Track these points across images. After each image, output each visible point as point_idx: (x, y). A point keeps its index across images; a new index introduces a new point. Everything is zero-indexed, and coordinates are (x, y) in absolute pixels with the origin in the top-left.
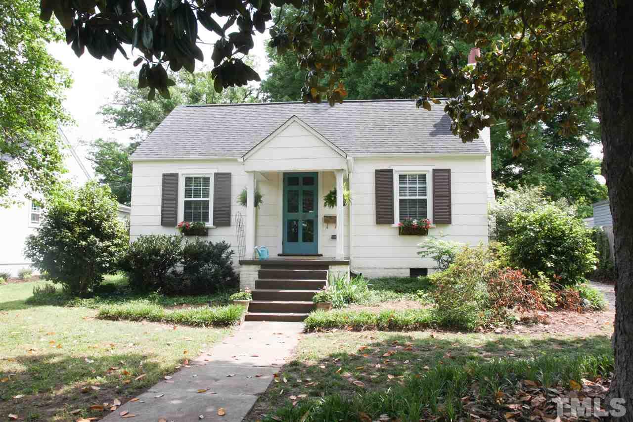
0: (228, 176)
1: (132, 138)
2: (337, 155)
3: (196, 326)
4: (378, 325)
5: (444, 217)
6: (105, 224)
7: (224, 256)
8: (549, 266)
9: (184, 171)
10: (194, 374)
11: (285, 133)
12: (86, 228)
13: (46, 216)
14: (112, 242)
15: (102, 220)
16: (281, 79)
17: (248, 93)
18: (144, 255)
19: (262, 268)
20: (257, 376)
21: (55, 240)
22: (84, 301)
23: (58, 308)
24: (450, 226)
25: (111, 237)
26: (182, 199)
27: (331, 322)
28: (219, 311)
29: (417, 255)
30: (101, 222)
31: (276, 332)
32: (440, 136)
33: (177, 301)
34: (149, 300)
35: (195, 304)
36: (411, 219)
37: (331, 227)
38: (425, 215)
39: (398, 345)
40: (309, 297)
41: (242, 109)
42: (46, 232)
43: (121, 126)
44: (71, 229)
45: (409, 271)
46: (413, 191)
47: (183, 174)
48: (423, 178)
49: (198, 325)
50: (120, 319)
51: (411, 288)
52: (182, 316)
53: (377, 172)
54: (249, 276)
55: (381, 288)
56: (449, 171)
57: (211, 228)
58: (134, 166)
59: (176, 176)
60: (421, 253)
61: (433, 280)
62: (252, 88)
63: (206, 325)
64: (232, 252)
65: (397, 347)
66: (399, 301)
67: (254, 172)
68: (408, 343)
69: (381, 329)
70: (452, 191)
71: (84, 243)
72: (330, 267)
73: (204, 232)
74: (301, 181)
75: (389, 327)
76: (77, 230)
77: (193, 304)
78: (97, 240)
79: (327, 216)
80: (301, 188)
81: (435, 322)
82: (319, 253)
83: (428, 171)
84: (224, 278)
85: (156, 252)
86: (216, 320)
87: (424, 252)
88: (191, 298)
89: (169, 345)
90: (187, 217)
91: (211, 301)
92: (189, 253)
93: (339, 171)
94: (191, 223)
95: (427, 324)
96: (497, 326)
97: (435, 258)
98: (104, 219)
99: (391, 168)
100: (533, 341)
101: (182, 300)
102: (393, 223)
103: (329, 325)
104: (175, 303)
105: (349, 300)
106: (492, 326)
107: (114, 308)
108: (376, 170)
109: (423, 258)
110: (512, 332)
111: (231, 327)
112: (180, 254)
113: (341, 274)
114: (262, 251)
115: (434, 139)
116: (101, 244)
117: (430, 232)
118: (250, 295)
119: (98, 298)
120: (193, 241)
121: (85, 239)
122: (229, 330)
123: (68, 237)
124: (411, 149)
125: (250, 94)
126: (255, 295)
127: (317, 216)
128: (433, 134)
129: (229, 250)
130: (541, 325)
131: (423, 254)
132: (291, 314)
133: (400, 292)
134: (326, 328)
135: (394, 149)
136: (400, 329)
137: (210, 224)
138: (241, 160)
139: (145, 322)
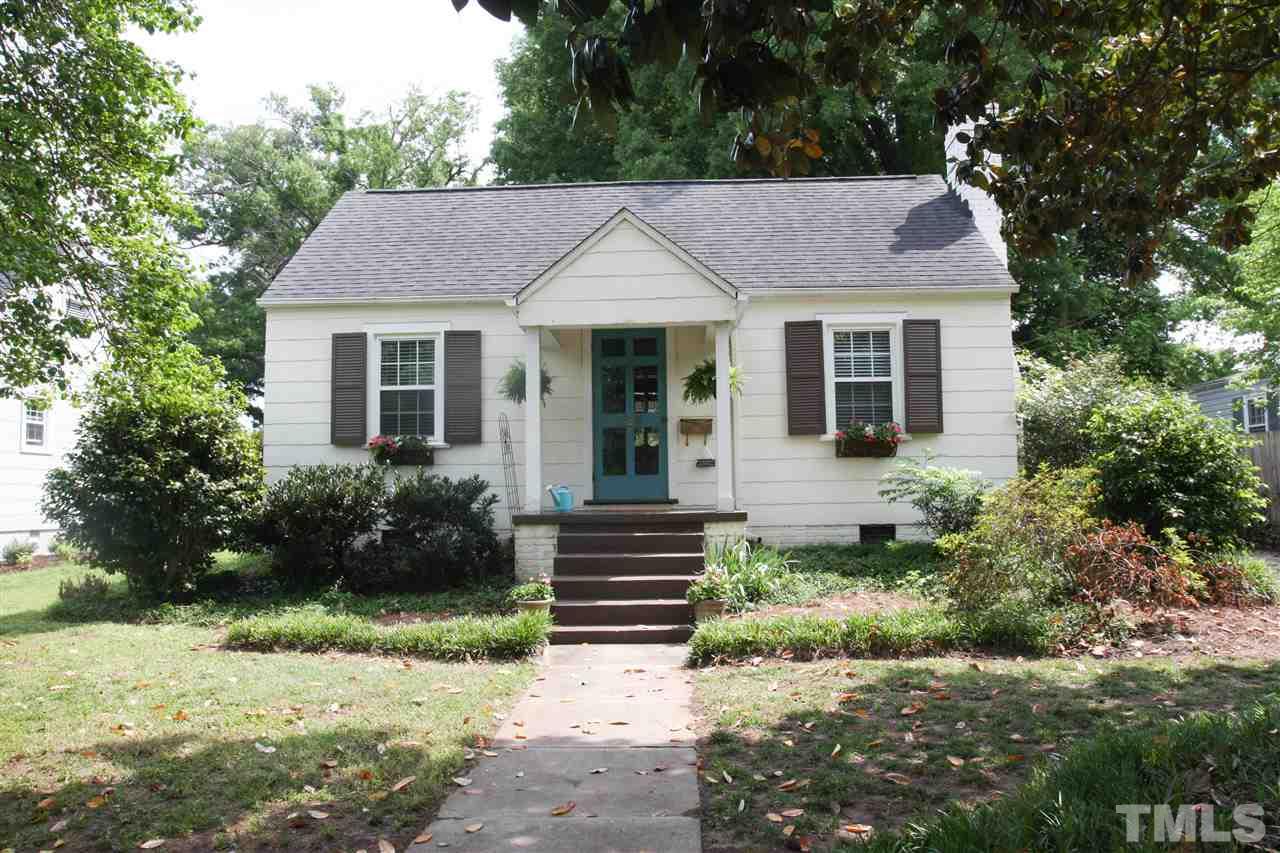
0: (474, 337)
1: (211, 265)
2: (716, 289)
3: (451, 658)
4: (846, 647)
5: (928, 420)
6: (222, 443)
7: (475, 506)
8: (1175, 515)
9: (378, 328)
10: (518, 771)
11: (606, 245)
12: (181, 452)
13: (89, 428)
14: (235, 481)
15: (214, 433)
16: (536, 140)
17: (455, 170)
18: (311, 510)
19: (561, 531)
20: (658, 770)
21: (114, 479)
22: (182, 611)
23: (126, 626)
24: (940, 437)
25: (233, 470)
26: (375, 388)
27: (746, 643)
28: (498, 627)
29: (880, 498)
30: (212, 438)
31: (632, 667)
32: (909, 253)
33: (385, 605)
34: (325, 605)
35: (427, 612)
36: (861, 424)
37: (696, 443)
38: (888, 413)
39: (916, 688)
40: (678, 590)
41: (488, 198)
42: (88, 463)
43: (189, 239)
44: (149, 456)
45: (857, 530)
46: (863, 367)
47: (376, 335)
48: (883, 338)
49: (457, 657)
50: (277, 649)
51: (875, 566)
52: (418, 640)
53: (789, 326)
54: (537, 551)
55: (812, 568)
56: (936, 324)
57: (439, 449)
58: (269, 317)
59: (360, 339)
60: (888, 492)
61: (947, 550)
62: (463, 160)
63: (474, 658)
64: (493, 499)
65: (912, 692)
66: (855, 593)
67: (540, 327)
68: (932, 683)
69: (855, 654)
70: (944, 365)
71: (178, 484)
72: (706, 526)
73: (425, 457)
74: (629, 347)
75: (871, 650)
76: (162, 456)
77: (422, 610)
78: (206, 477)
79: (686, 421)
80: (630, 361)
81: (964, 638)
82: (672, 496)
83: (894, 325)
84: (480, 553)
85: (334, 501)
86: (494, 645)
87: (894, 491)
88: (414, 599)
89: (418, 704)
90: (387, 425)
91: (459, 602)
92: (404, 502)
93: (717, 324)
94: (397, 439)
95: (950, 640)
96: (1092, 642)
97: (916, 503)
98: (217, 432)
99: (818, 318)
100: (1188, 672)
101: (395, 602)
102: (825, 432)
103: (743, 650)
104: (383, 611)
105: (755, 594)
106: (1083, 643)
107: (260, 624)
108: (786, 323)
109: (893, 504)
110: (1127, 653)
111: (530, 659)
112: (388, 504)
113: (731, 539)
114: (560, 494)
115: (900, 258)
116: (214, 487)
117: (901, 450)
118: (550, 588)
119: (210, 603)
120: (409, 475)
121: (179, 477)
122: (527, 666)
123: (142, 473)
124: (858, 280)
125: (459, 173)
126: (560, 590)
127: (665, 420)
128: (897, 248)
129: (487, 494)
130: (1181, 638)
131: (892, 495)
132: (640, 627)
133: (852, 574)
134: (736, 656)
135: (823, 278)
136: (896, 655)
137: (437, 439)
138: (512, 303)
139: (334, 654)
